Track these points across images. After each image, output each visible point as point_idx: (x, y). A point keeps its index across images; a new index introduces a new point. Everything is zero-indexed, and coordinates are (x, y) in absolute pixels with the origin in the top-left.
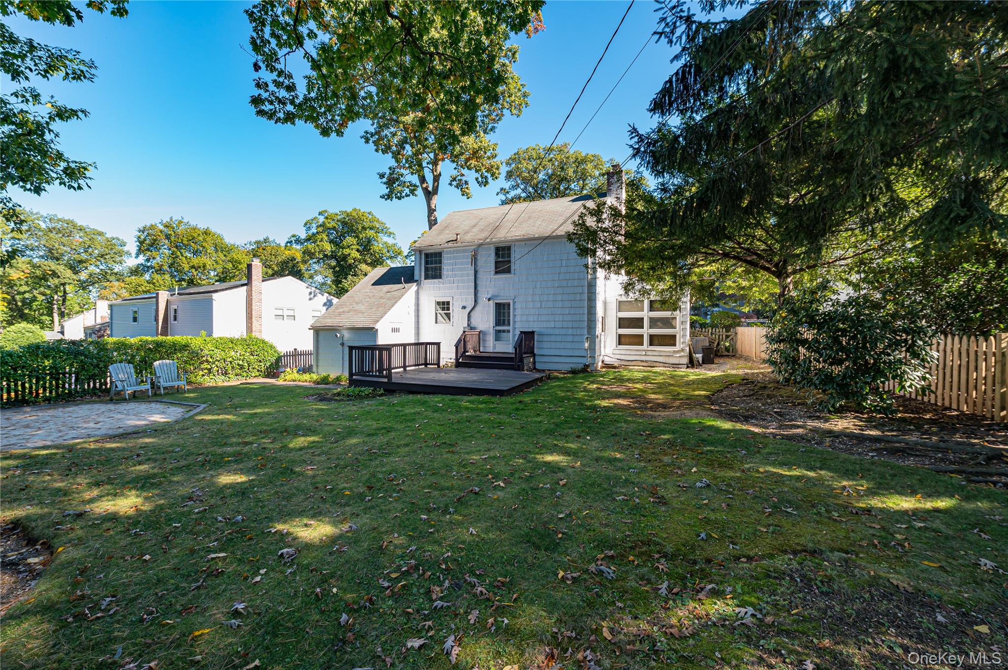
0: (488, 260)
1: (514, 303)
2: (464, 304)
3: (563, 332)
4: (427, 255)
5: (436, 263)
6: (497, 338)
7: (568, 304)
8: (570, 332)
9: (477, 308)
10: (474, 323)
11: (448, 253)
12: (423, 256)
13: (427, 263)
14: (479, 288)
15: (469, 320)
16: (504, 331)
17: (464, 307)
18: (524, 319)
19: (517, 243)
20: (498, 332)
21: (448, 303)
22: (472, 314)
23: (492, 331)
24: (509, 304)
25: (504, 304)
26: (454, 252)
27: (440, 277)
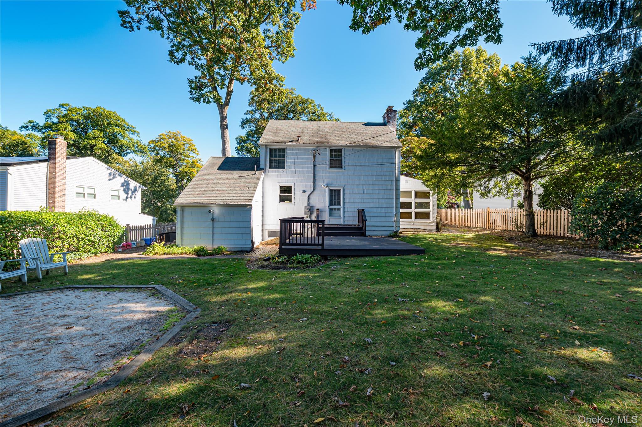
0: (325, 157)
1: (344, 190)
2: (304, 189)
3: (379, 210)
4: (271, 150)
5: (279, 156)
6: (331, 215)
7: (382, 192)
8: (383, 210)
9: (315, 193)
10: (312, 203)
11: (290, 150)
12: (268, 151)
13: (271, 156)
14: (317, 178)
15: (308, 201)
16: (335, 209)
17: (304, 192)
18: (352, 201)
19: (346, 148)
20: (331, 210)
21: (290, 188)
22: (311, 196)
23: (327, 209)
24: (339, 191)
25: (335, 190)
26: (295, 150)
27: (283, 167)
